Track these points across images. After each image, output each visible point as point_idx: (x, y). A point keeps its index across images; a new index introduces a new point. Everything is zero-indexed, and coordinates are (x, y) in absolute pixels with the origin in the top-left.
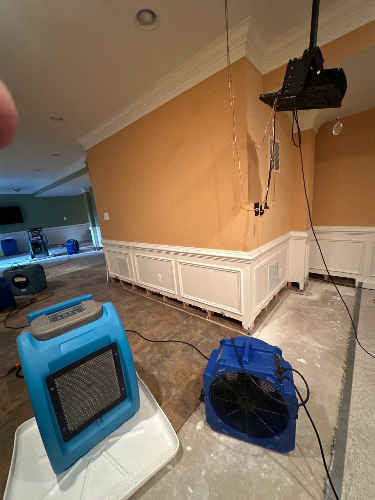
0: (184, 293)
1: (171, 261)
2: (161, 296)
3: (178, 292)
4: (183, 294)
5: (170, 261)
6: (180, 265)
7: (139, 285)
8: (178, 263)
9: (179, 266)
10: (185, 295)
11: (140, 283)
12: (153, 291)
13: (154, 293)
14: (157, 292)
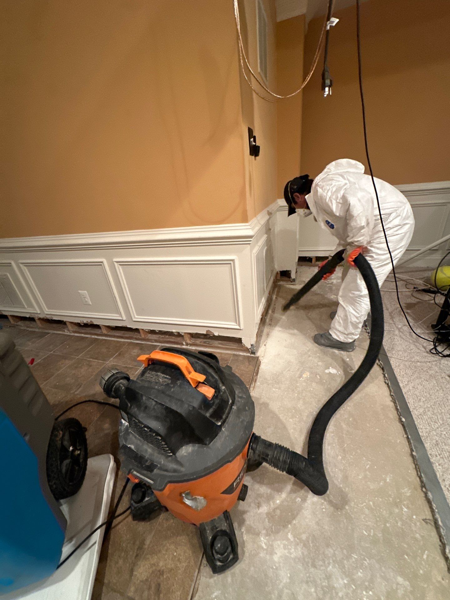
0: (137, 315)
1: (102, 262)
2: (98, 327)
3: (126, 316)
4: (136, 317)
5: (100, 264)
6: (120, 267)
7: (49, 317)
8: (116, 264)
9: (120, 270)
10: (139, 317)
11: (49, 313)
12: (79, 322)
13: (83, 324)
14: (87, 322)
